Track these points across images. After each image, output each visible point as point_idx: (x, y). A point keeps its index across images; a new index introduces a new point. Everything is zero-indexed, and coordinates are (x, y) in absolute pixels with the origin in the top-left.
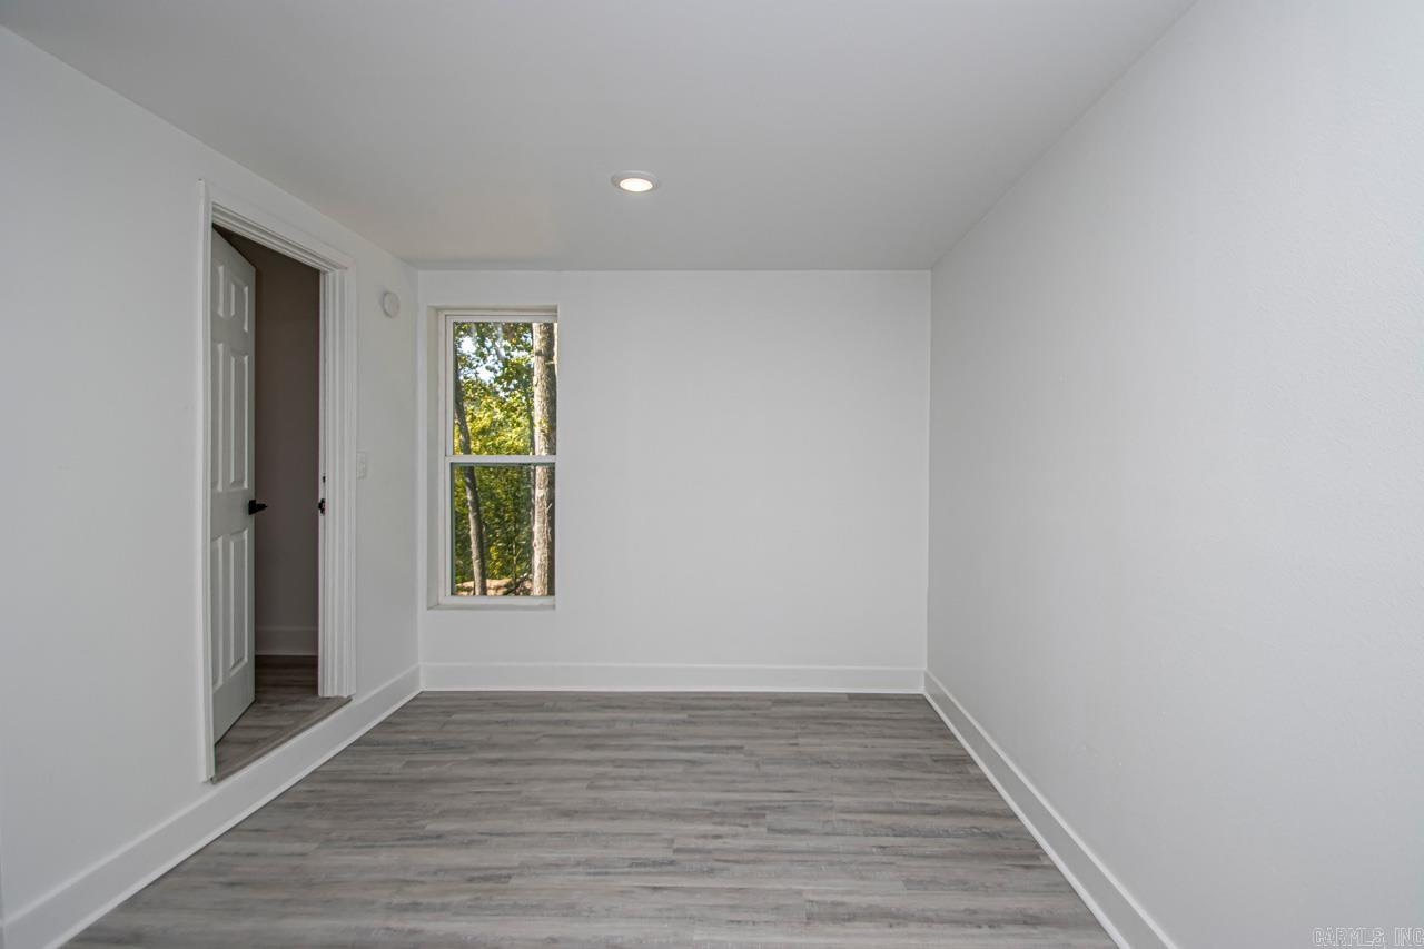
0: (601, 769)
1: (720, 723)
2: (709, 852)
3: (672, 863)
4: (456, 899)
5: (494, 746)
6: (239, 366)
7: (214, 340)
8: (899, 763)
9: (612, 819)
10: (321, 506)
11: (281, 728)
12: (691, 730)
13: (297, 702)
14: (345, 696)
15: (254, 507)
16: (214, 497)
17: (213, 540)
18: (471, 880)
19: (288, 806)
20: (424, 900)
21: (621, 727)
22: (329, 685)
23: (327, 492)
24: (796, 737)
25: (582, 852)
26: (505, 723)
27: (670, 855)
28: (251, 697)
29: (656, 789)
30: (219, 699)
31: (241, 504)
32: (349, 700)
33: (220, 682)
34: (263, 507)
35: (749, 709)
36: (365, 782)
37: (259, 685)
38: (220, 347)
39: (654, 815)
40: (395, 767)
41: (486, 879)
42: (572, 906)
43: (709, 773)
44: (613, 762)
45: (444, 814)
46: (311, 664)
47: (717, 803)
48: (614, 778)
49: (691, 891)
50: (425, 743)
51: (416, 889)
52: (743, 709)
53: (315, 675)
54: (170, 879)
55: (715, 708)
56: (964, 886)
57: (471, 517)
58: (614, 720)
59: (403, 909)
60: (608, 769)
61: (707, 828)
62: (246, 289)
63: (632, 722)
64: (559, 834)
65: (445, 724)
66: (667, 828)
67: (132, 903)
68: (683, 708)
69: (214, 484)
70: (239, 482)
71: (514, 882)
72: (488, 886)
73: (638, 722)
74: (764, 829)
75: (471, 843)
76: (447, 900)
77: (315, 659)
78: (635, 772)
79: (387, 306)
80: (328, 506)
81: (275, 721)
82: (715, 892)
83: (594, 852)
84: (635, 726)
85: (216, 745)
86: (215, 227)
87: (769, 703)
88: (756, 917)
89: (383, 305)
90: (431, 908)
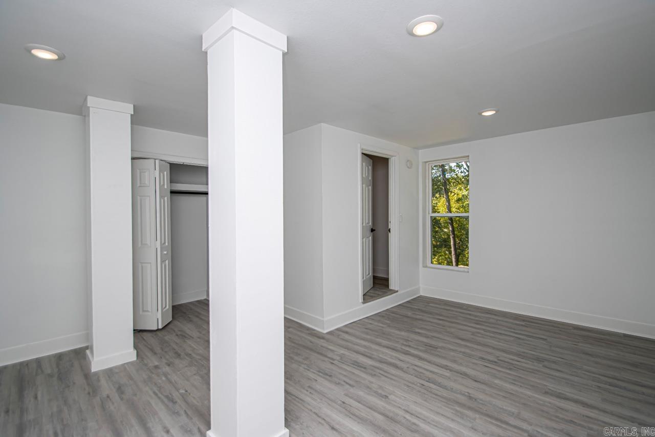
0: (478, 331)
1: (540, 330)
2: (512, 364)
3: (495, 362)
4: (421, 348)
5: (441, 315)
6: (369, 189)
7: (362, 184)
8: (635, 365)
9: (478, 345)
10: (389, 230)
11: (379, 294)
12: (524, 328)
13: (384, 289)
14: (396, 290)
15: (372, 230)
16: (363, 227)
17: (363, 239)
18: (426, 345)
19: (380, 316)
20: (412, 345)
21: (491, 320)
22: (392, 286)
23: (391, 226)
24: (578, 342)
25: (463, 350)
26: (447, 310)
27: (496, 360)
28: (372, 286)
29: (499, 342)
30: (364, 282)
31: (369, 229)
32: (397, 291)
33: (365, 278)
34: (374, 230)
35: (559, 328)
36: (401, 315)
37: (374, 283)
38: (364, 185)
39: (494, 348)
40: (410, 314)
41: (430, 346)
42: (455, 361)
43: (525, 343)
44: (484, 330)
45: (421, 328)
46: (387, 280)
47: (524, 353)
48: (482, 334)
49: (499, 371)
50: (419, 309)
51: (410, 343)
52: (555, 327)
53: (388, 283)
54: (354, 324)
55: (541, 324)
56: (637, 410)
57: (451, 237)
58: (490, 318)
59: (407, 346)
60: (482, 332)
61: (516, 358)
62: (370, 167)
63: (497, 320)
64: (456, 343)
65: (426, 306)
66: (498, 353)
67: (346, 326)
68: (524, 321)
69: (363, 223)
70: (368, 223)
71: (438, 350)
72: (430, 348)
73: (500, 321)
74: (541, 365)
75: (428, 337)
76: (418, 347)
77: (388, 279)
78: (492, 335)
79: (408, 165)
80: (391, 230)
81: (377, 292)
82: (509, 374)
83: (468, 351)
84: (498, 322)
85: (364, 295)
86: (362, 153)
87: (571, 328)
88: (522, 385)
89: (407, 165)
90: (413, 348)
